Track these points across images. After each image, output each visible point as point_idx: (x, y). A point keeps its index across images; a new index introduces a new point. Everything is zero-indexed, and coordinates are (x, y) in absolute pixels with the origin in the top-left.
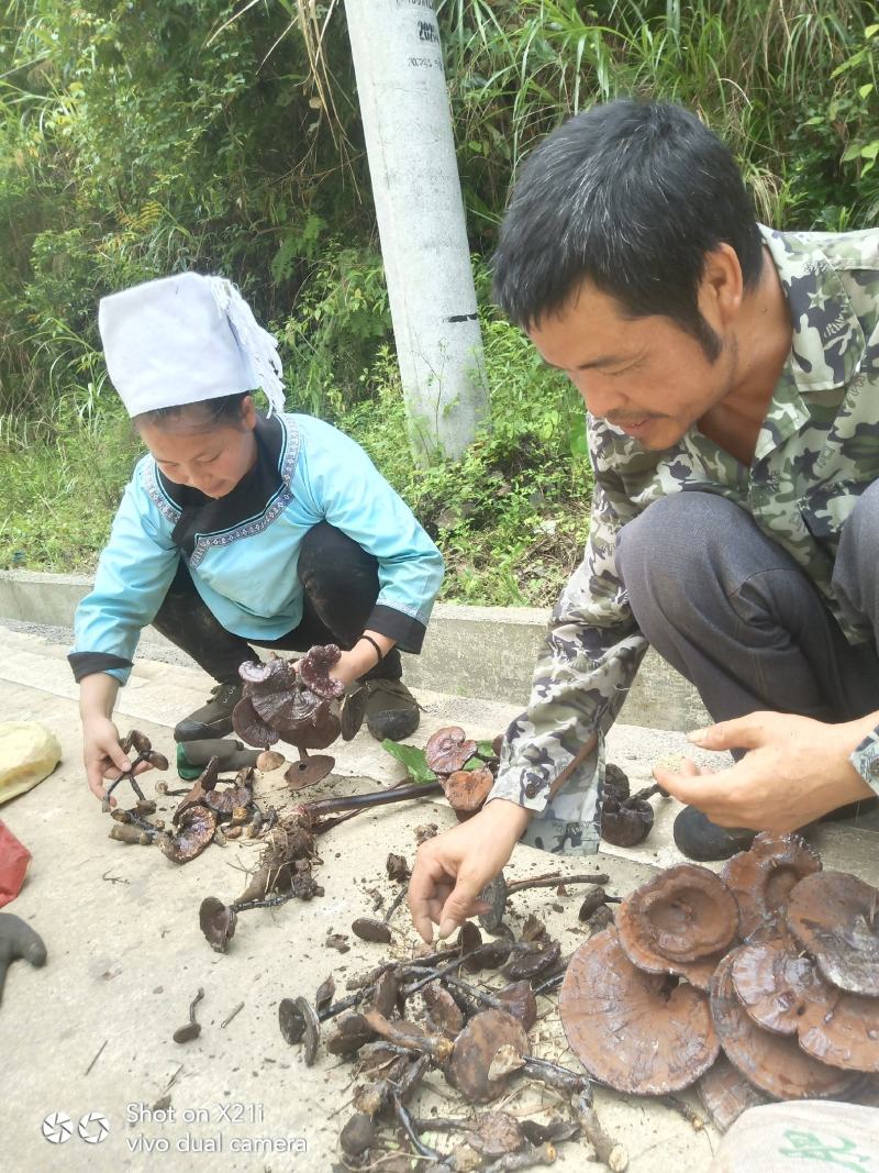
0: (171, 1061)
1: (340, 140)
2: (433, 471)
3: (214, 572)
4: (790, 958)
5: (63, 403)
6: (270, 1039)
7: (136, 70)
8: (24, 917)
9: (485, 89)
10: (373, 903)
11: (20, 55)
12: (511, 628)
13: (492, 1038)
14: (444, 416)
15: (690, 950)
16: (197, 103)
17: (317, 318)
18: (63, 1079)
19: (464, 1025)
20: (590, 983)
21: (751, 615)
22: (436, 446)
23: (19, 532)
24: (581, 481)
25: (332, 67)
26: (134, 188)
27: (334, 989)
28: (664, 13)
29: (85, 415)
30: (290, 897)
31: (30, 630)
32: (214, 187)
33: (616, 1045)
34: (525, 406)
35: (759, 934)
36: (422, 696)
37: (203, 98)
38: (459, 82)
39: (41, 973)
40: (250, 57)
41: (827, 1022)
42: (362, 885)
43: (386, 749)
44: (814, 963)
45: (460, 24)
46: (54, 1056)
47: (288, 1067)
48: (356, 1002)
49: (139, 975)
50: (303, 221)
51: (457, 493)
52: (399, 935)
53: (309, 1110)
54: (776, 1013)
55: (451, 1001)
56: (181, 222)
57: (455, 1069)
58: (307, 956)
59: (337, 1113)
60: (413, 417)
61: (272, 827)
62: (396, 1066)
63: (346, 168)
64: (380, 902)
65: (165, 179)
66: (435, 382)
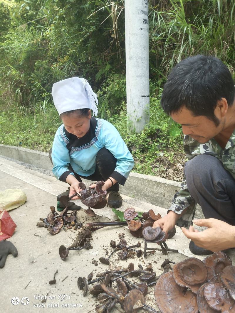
0: (47, 289)
1: (118, 46)
2: (132, 135)
3: (75, 157)
4: (221, 289)
5: (37, 104)
6: (74, 287)
7: (68, 22)
8: (13, 243)
9: (158, 37)
10: (105, 253)
11: (39, 15)
12: (149, 181)
13: (135, 297)
14: (137, 122)
15: (192, 282)
16: (82, 32)
17: (106, 91)
18: (19, 289)
19: (128, 292)
20: (164, 286)
21: (219, 190)
22: (134, 129)
23: (22, 137)
24: (172, 143)
25: (119, 27)
26: (63, 52)
27: (93, 276)
28: (209, 22)
29: (42, 108)
30: (83, 248)
31: (22, 164)
32: (83, 54)
33: (169, 305)
34: (159, 121)
35: (212, 280)
36: (123, 197)
37: (84, 31)
38: (151, 34)
39: (16, 259)
40: (97, 22)
41: (230, 309)
42: (103, 247)
43: (113, 211)
44: (228, 291)
45: (154, 20)
46: (17, 283)
47: (78, 296)
48: (99, 280)
49: (41, 263)
50: (106, 65)
51: (138, 142)
52: (112, 263)
53: (83, 309)
54: (216, 304)
55: (125, 285)
56: (74, 62)
57: (124, 304)
58: (86, 265)
59: (91, 311)
60: (129, 121)
61: (80, 227)
62: (108, 301)
63: (119, 53)
64: (107, 253)
65: (71, 51)
66: (136, 112)
